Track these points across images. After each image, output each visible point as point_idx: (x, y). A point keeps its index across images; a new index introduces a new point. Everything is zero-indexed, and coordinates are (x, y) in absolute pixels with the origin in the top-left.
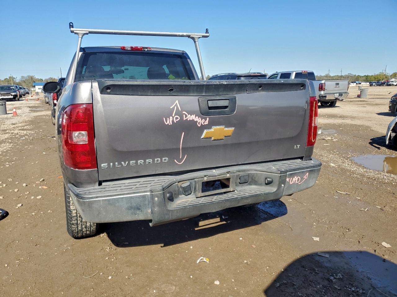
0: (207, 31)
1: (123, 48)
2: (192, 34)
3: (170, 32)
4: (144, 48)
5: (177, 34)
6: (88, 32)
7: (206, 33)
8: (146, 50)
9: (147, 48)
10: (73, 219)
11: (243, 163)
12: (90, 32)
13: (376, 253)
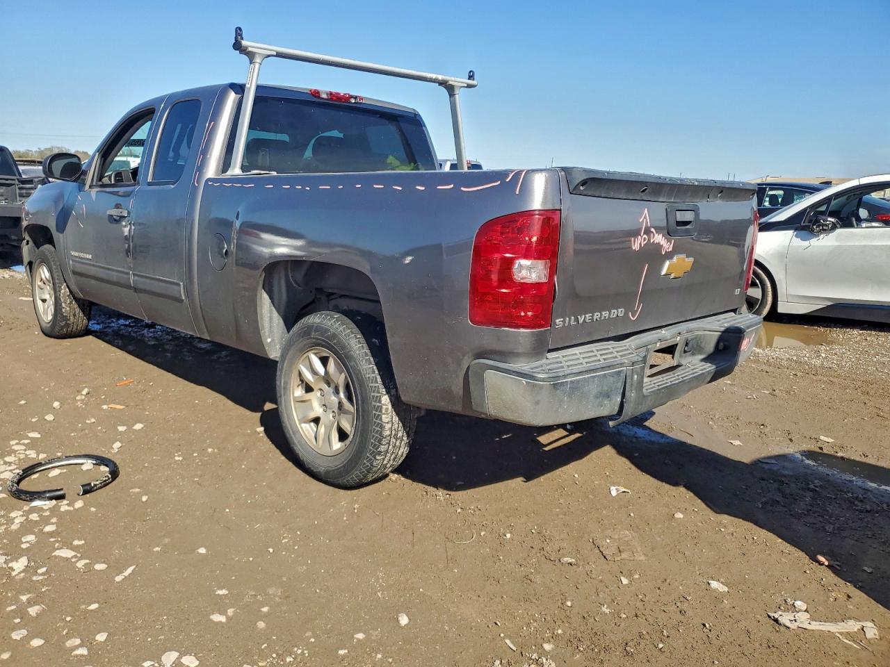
0: (471, 77)
1: (316, 94)
2: (452, 80)
3: (418, 71)
4: (352, 97)
5: (429, 75)
6: (275, 53)
7: (469, 79)
8: (353, 101)
9: (355, 98)
10: (384, 441)
11: (691, 318)
12: (279, 55)
13: (825, 451)
